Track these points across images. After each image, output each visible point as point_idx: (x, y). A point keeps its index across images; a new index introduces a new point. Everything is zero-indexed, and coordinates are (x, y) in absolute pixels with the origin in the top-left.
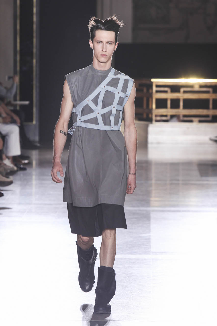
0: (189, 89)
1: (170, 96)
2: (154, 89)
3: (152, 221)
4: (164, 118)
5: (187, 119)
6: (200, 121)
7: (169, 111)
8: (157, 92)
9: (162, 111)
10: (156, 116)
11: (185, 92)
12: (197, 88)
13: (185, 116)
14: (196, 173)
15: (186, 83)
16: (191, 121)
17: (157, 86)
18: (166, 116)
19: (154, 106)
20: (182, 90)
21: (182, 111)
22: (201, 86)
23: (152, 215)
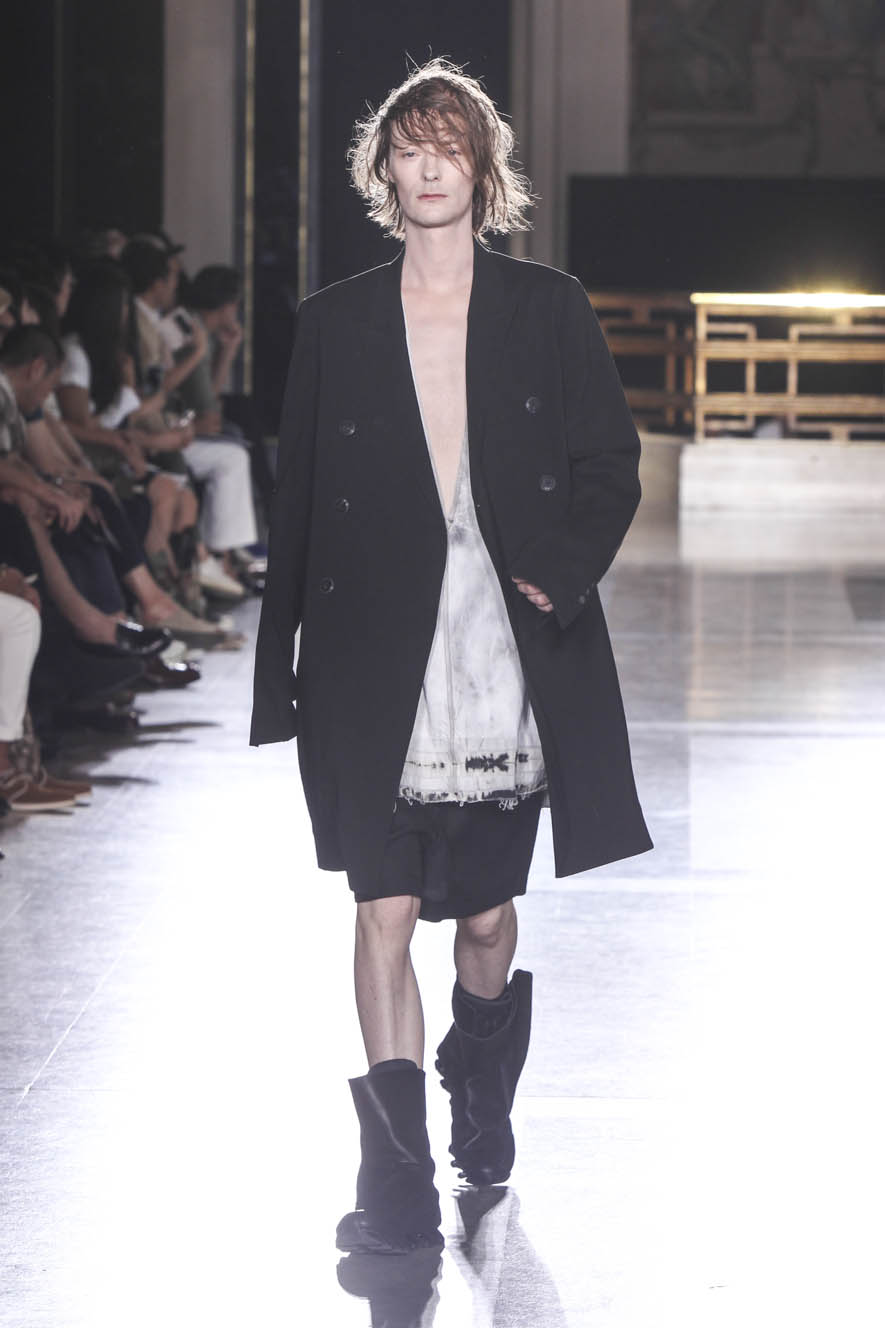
0: (818, 327)
1: (753, 350)
2: (703, 327)
3: (695, 767)
4: (734, 425)
5: (810, 429)
6: (855, 437)
7: (750, 403)
8: (711, 336)
9: (728, 402)
10: (709, 417)
11: (804, 338)
12: (844, 326)
13: (803, 418)
14: (841, 607)
15: (807, 308)
16: (825, 436)
17: (712, 318)
18: (741, 418)
19: (701, 385)
20: (795, 331)
21: (793, 403)
22: (857, 320)
23: (695, 747)
